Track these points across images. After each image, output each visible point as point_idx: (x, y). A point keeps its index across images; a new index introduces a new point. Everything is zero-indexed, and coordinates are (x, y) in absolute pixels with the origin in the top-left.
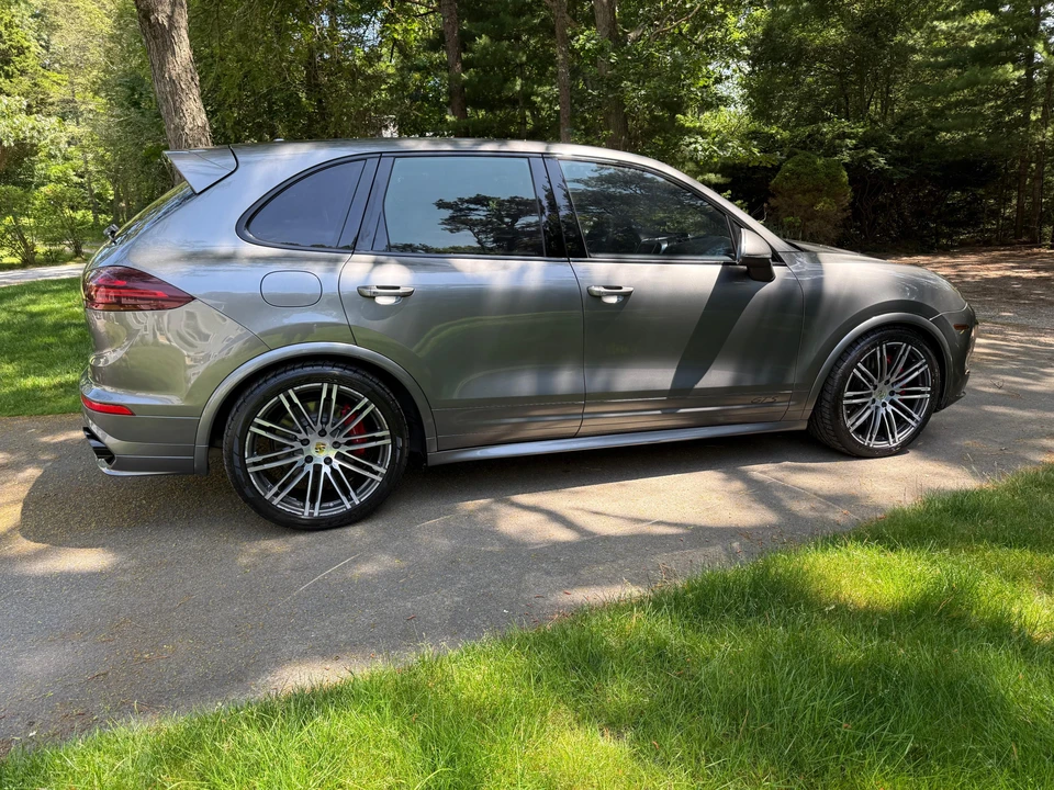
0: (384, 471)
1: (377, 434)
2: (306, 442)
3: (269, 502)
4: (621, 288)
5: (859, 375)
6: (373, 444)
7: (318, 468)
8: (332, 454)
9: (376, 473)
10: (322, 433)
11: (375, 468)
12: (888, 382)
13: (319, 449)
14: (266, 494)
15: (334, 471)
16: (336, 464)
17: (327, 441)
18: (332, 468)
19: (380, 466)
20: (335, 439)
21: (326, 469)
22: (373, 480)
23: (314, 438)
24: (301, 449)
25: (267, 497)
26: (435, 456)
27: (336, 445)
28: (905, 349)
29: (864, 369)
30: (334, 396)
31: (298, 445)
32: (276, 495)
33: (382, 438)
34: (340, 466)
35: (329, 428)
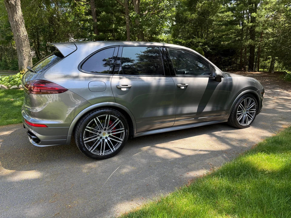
0: (123, 140)
1: (121, 129)
2: (100, 133)
3: (90, 152)
4: (185, 84)
5: (240, 106)
6: (120, 132)
7: (103, 140)
8: (107, 136)
9: (120, 141)
10: (105, 130)
11: (120, 139)
12: (246, 108)
13: (104, 134)
14: (89, 149)
15: (108, 141)
16: (109, 139)
17: (106, 132)
18: (107, 140)
19: (121, 138)
20: (109, 131)
21: (106, 140)
22: (119, 143)
23: (103, 131)
24: (99, 135)
25: (89, 150)
26: (136, 135)
27: (109, 133)
28: (251, 99)
29: (241, 105)
30: (109, 118)
31: (98, 134)
32: (92, 149)
33: (122, 130)
34: (110, 139)
35: (107, 128)
